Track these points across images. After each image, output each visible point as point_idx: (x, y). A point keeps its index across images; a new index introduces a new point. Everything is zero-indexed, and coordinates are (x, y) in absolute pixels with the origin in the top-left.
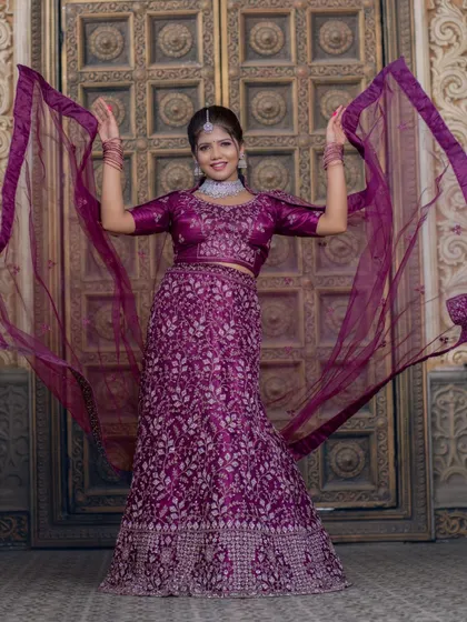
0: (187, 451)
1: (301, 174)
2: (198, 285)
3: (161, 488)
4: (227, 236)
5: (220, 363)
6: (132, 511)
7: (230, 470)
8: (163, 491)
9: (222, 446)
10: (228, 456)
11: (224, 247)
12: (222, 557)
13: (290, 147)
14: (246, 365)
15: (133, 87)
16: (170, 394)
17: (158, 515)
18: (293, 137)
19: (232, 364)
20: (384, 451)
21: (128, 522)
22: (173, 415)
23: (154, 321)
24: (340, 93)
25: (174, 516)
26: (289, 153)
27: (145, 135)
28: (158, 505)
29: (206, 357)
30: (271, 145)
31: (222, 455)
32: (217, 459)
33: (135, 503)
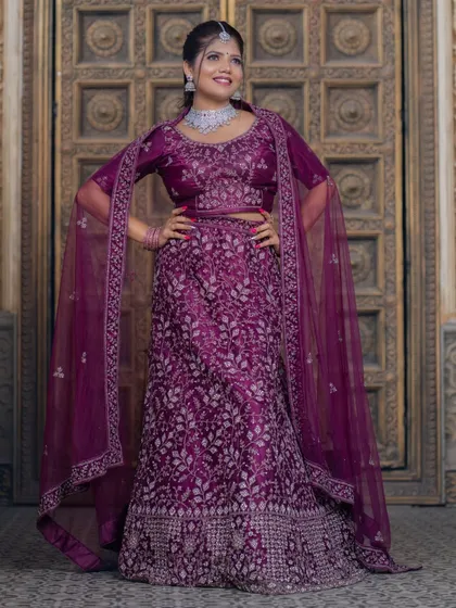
0: (210, 425)
1: (310, 108)
2: (205, 239)
3: (182, 468)
4: (226, 182)
5: (239, 326)
6: (143, 494)
7: (261, 444)
8: (186, 472)
9: (250, 418)
10: (258, 430)
11: (225, 195)
12: (254, 544)
13: (299, 79)
14: (267, 326)
15: (132, 12)
16: (188, 362)
17: (180, 498)
18: (303, 69)
19: (252, 326)
20: (393, 408)
21: (138, 506)
22: (192, 387)
23: (158, 279)
24: (355, 22)
25: (198, 500)
26: (298, 87)
27: (144, 64)
28: (180, 488)
29: (221, 323)
30: (278, 77)
31: (252, 428)
32: (246, 433)
33: (147, 485)
